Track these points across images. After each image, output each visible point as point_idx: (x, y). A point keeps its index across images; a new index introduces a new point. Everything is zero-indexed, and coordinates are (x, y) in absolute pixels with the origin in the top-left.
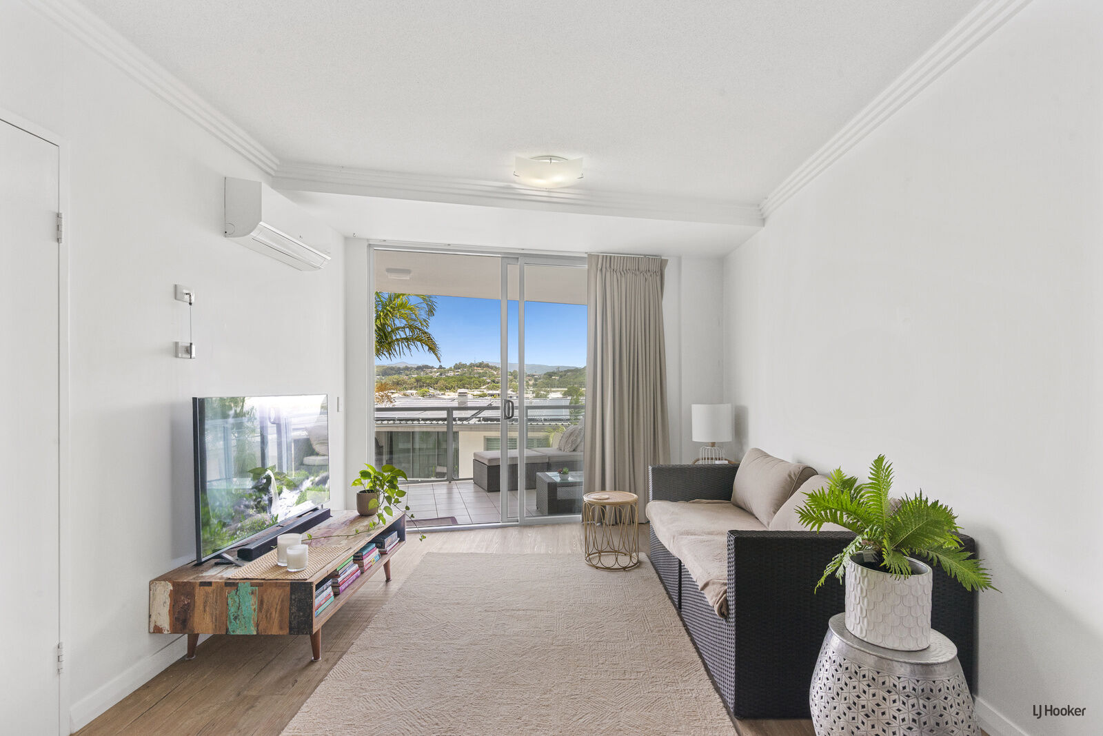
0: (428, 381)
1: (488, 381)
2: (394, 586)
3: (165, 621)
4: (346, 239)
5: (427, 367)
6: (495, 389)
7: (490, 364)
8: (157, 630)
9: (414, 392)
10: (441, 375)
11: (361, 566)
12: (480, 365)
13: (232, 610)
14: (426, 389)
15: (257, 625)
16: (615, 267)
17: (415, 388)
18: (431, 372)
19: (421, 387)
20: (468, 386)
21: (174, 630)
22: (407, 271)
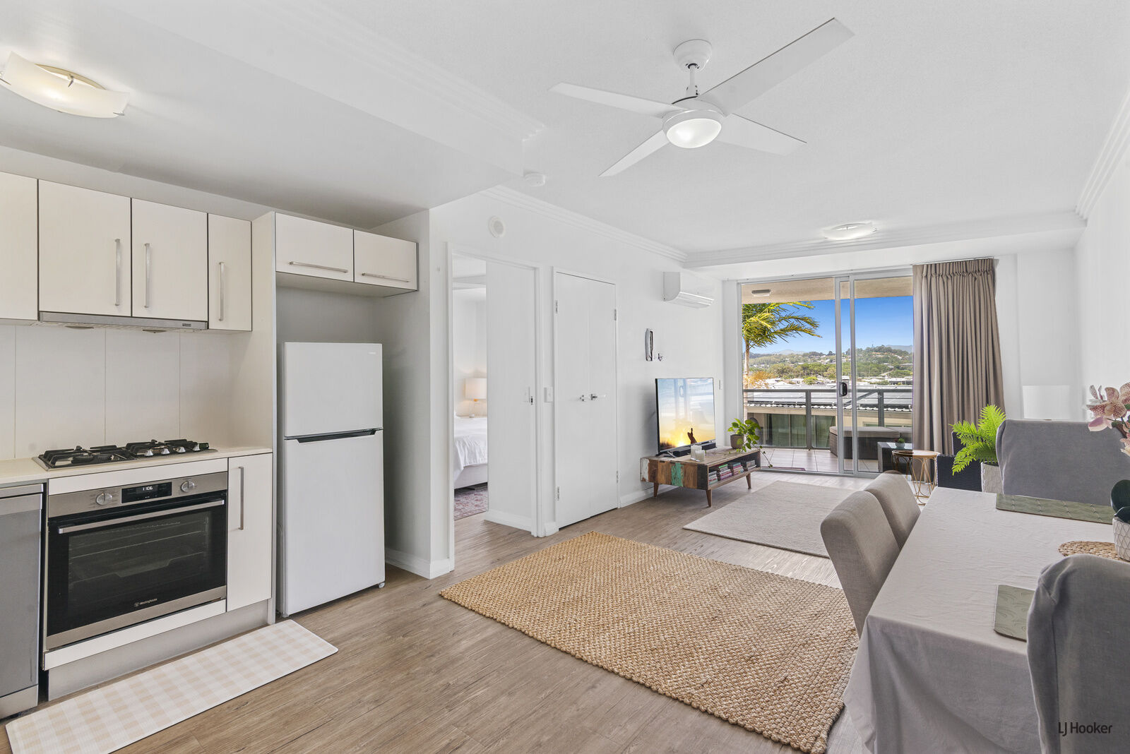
0: (816, 369)
1: (891, 367)
2: (752, 491)
3: (646, 477)
4: (724, 282)
5: (815, 354)
6: (898, 376)
7: (893, 348)
8: (644, 480)
9: (800, 380)
10: (831, 361)
11: (732, 472)
12: (880, 350)
13: (673, 474)
14: (814, 377)
15: (684, 483)
16: (941, 271)
17: (802, 376)
18: (820, 359)
19: (808, 374)
20: (865, 373)
21: (650, 481)
22: (768, 291)
